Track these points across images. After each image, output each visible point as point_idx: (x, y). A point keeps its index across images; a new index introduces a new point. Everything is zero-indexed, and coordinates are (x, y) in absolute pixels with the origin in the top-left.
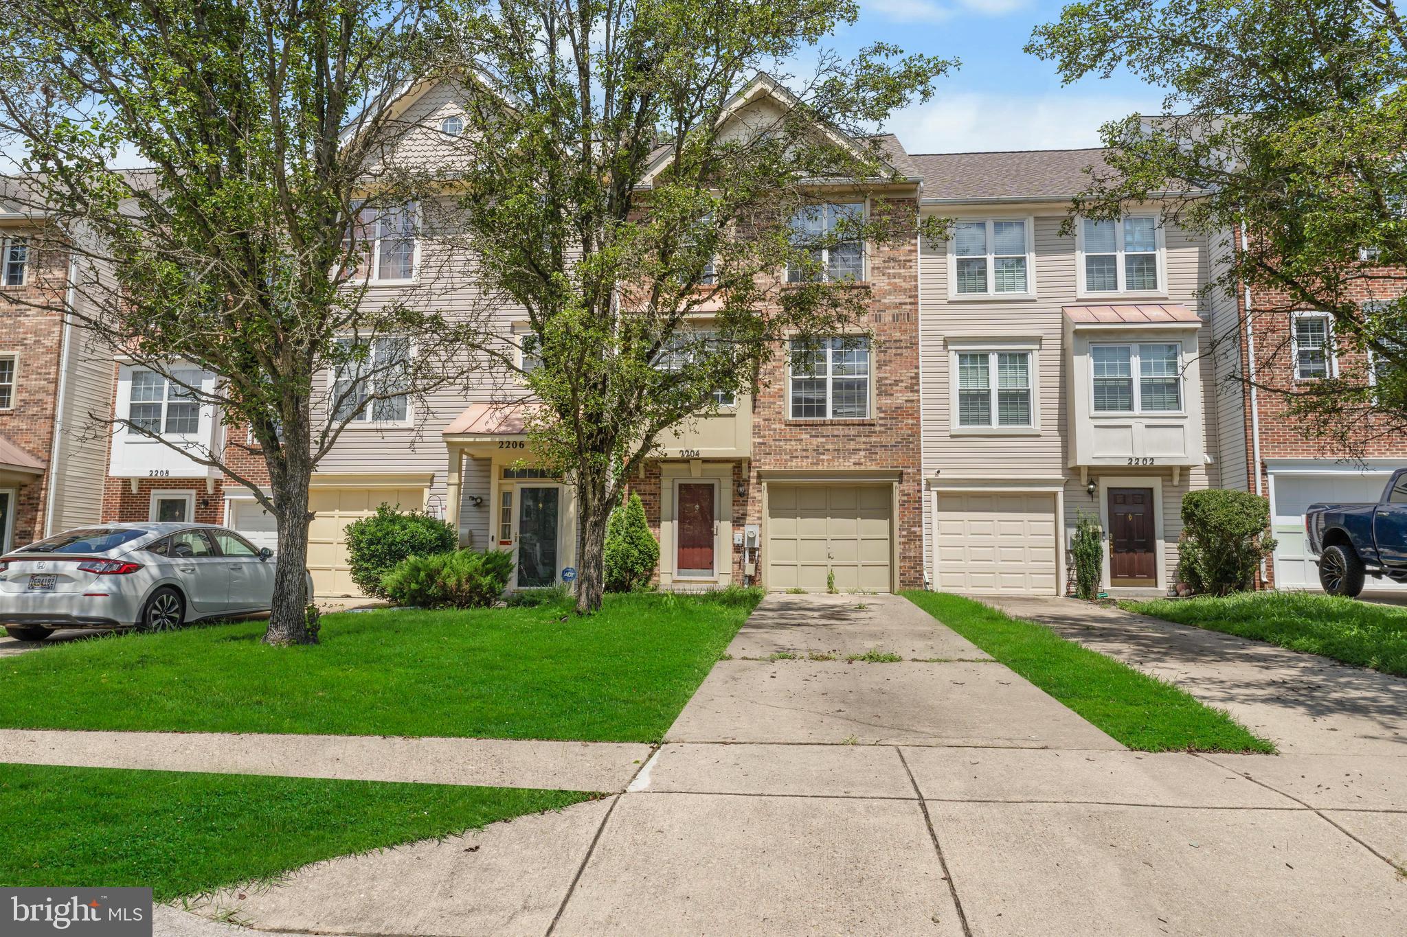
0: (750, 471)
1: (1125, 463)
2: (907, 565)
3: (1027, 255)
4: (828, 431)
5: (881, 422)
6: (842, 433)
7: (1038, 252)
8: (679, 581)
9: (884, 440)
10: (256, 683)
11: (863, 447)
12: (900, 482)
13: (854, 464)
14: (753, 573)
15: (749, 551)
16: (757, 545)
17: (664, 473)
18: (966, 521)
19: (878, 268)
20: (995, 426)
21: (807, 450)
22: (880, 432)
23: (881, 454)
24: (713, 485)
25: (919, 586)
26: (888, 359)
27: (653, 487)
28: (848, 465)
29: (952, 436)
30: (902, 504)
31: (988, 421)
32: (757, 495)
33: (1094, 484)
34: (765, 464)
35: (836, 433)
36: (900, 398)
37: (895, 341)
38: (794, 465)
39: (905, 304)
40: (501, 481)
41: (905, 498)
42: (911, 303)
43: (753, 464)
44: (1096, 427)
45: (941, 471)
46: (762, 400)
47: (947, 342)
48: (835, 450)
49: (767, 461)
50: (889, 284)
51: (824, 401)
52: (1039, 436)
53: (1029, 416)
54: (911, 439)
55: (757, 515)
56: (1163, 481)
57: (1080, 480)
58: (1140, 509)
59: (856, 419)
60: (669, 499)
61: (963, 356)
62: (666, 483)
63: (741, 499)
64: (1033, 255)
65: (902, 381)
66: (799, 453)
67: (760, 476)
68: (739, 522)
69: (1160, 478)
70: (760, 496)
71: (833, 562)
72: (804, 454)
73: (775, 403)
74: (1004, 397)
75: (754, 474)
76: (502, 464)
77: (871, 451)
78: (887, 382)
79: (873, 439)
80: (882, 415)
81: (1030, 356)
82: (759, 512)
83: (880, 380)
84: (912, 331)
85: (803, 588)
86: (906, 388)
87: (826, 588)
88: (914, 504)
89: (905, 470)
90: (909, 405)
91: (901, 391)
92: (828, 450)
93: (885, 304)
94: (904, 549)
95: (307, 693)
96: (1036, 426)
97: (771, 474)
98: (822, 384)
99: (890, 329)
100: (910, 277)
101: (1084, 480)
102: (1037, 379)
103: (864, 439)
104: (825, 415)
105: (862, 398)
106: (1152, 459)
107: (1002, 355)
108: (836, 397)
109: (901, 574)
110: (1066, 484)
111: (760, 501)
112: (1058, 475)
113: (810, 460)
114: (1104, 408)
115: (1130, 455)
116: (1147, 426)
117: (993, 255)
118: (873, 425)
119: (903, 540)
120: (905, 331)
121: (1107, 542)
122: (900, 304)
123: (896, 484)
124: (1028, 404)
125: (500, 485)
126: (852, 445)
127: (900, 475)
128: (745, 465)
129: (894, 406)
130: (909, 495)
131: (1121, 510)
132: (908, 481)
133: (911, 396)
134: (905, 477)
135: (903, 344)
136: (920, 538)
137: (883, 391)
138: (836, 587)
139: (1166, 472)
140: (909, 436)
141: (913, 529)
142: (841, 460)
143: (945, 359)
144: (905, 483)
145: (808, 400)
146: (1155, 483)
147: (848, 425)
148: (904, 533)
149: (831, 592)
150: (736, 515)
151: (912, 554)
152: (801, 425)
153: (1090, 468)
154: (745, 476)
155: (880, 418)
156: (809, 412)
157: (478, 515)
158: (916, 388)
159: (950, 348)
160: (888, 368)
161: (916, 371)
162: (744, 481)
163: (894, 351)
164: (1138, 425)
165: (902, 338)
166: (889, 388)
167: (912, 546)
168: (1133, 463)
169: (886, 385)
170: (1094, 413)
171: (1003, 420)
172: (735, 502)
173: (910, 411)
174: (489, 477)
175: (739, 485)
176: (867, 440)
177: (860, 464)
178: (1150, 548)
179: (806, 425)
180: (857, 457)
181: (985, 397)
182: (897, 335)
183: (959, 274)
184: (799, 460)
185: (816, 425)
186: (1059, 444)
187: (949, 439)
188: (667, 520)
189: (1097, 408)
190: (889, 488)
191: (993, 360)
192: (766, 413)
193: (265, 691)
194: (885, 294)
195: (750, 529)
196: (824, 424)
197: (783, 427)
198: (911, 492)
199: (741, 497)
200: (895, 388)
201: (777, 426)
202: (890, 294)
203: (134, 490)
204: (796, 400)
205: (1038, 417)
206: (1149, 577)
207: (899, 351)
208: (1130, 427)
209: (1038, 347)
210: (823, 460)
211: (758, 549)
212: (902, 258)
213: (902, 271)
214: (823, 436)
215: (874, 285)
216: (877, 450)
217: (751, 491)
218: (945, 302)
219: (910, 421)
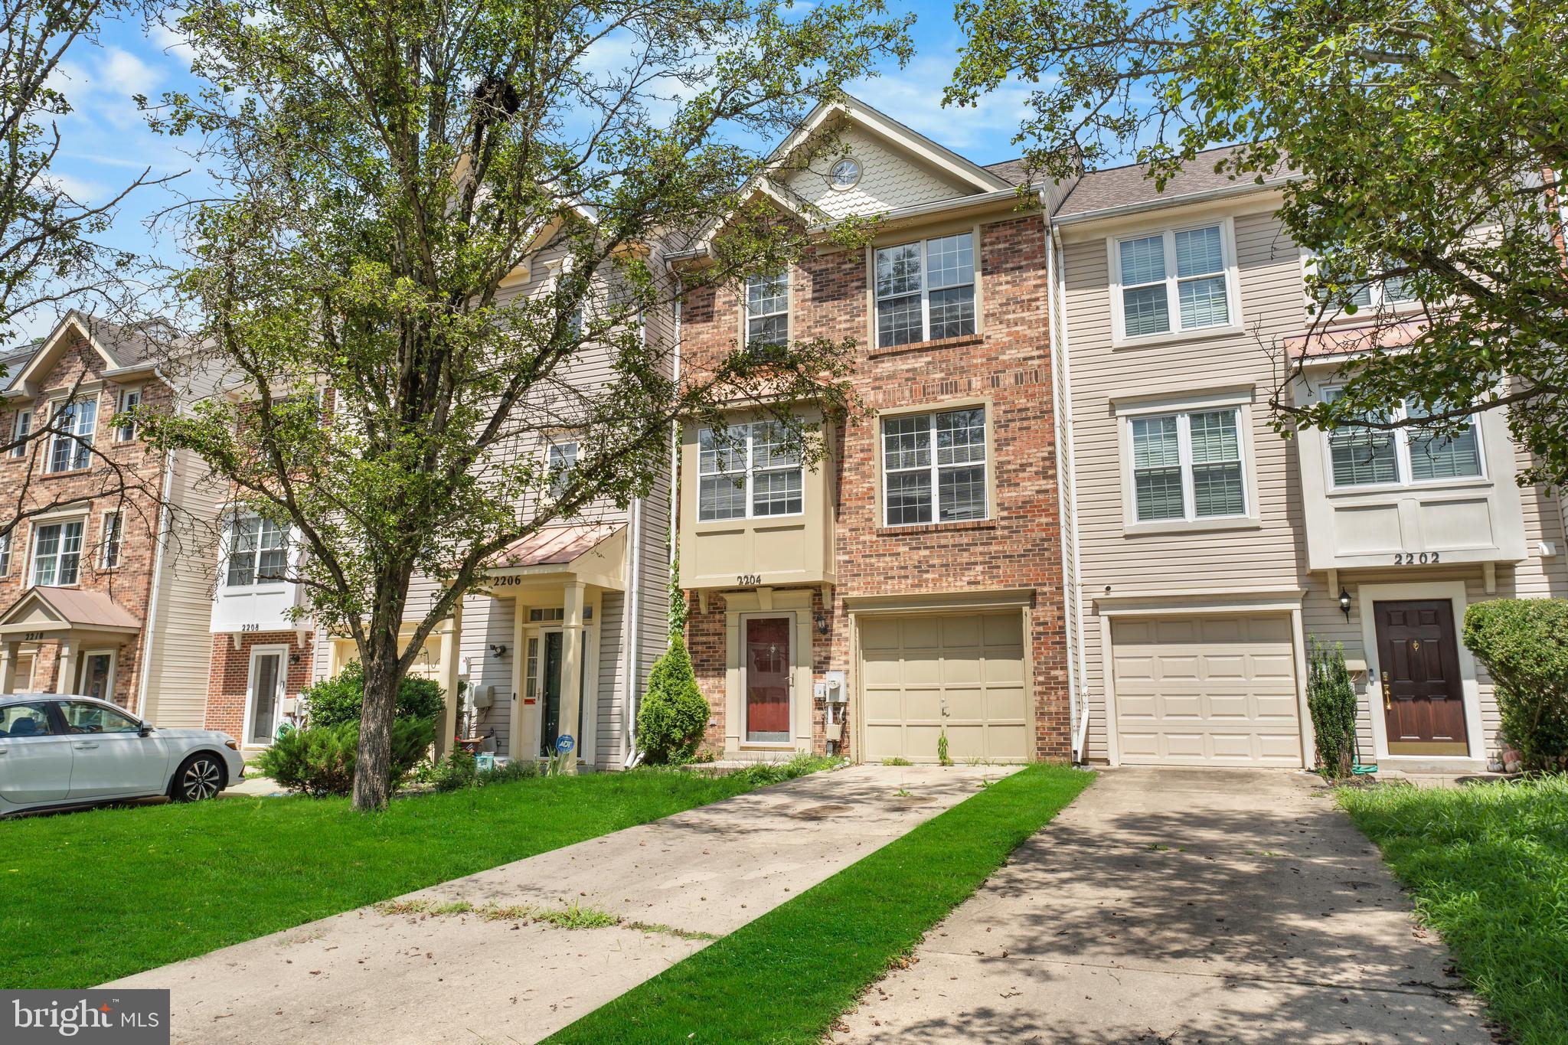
0: (833, 599)
1: (1390, 562)
2: (1047, 724)
3: (1226, 272)
4: (933, 540)
5: (1003, 523)
6: (951, 542)
7: (1241, 265)
8: (748, 748)
9: (1007, 548)
10: (296, 853)
11: (980, 559)
12: (1033, 606)
13: (969, 583)
14: (838, 738)
15: (834, 707)
16: (842, 699)
17: (729, 607)
18: (1156, 658)
19: (993, 315)
20: (1190, 517)
21: (905, 568)
22: (1003, 537)
23: (1004, 568)
24: (787, 620)
25: (1065, 755)
26: (1010, 435)
27: (717, 625)
28: (959, 585)
29: (1127, 537)
30: (1037, 637)
31: (1179, 512)
32: (842, 630)
33: (1348, 597)
34: (853, 589)
35: (943, 542)
36: (1029, 488)
37: (1020, 410)
38: (890, 589)
39: (1032, 358)
40: (526, 626)
41: (1041, 629)
42: (1039, 357)
43: (838, 590)
44: (1337, 509)
45: (1113, 588)
46: (848, 504)
47: (1114, 405)
48: (942, 566)
49: (855, 584)
50: (1009, 334)
51: (929, 499)
52: (1258, 529)
53: (1242, 500)
54: (1046, 545)
55: (843, 658)
56: (1467, 587)
57: (1327, 591)
58: (1433, 634)
59: (970, 521)
60: (735, 641)
61: (1138, 422)
62: (732, 619)
63: (824, 637)
64: (1235, 270)
65: (1031, 465)
66: (895, 573)
67: (845, 606)
68: (820, 667)
69: (1462, 583)
70: (847, 632)
71: (950, 721)
72: (902, 572)
73: (863, 507)
74: (1201, 476)
75: (838, 603)
76: (528, 604)
77: (991, 564)
78: (1011, 467)
79: (993, 548)
80: (1005, 514)
81: (1238, 414)
82: (846, 653)
83: (1000, 466)
84: (1043, 394)
85: (909, 758)
86: (1036, 473)
87: (937, 758)
88: (1055, 637)
89: (1039, 589)
90: (1041, 497)
91: (1029, 479)
92: (934, 566)
93: (1004, 361)
94: (1042, 702)
95: (344, 863)
96: (1252, 514)
97: (860, 602)
98: (925, 477)
99: (1012, 394)
100: (1037, 321)
101: (1334, 592)
102: (1252, 446)
103: (980, 549)
104: (930, 519)
105: (979, 491)
106: (1436, 554)
107: (1196, 417)
108: (944, 494)
109: (1039, 739)
110: (1305, 598)
111: (847, 639)
112: (1292, 585)
113: (910, 581)
114: (1351, 481)
115: (1398, 549)
116: (1423, 504)
117: (1176, 279)
118: (993, 528)
119: (1039, 688)
120: (1033, 395)
121: (1378, 684)
122: (1025, 359)
123: (1026, 609)
124: (1240, 483)
125: (525, 630)
126: (965, 558)
127: (1032, 597)
128: (826, 593)
129: (1020, 499)
130: (1046, 623)
131: (1399, 636)
132: (1044, 604)
133: (1047, 485)
134: (1040, 599)
135: (1029, 414)
136: (1065, 685)
137: (1005, 480)
138: (951, 756)
139: (1471, 574)
140: (1043, 540)
141: (1053, 673)
142: (951, 579)
143: (1112, 429)
144: (1039, 608)
145: (910, 500)
146: (1454, 591)
147: (959, 530)
148: (1041, 678)
149: (943, 764)
150: (817, 659)
151: (1053, 709)
152: (896, 535)
153: (1340, 572)
154: (827, 607)
155: (1003, 518)
156: (910, 516)
157: (501, 667)
158: (1050, 472)
159: (1118, 413)
160: (1011, 448)
161: (1050, 448)
162: (827, 612)
163: (1018, 424)
164: (1407, 504)
165: (1029, 405)
166: (1013, 475)
167: (1053, 697)
168: (1404, 562)
169: (1009, 471)
170: (1333, 489)
171: (1201, 510)
172: (816, 642)
173: (1047, 506)
174: (513, 620)
175: (819, 619)
176: (986, 549)
177: (976, 583)
178: (1454, 692)
179: (904, 534)
180: (972, 573)
181: (1173, 478)
182: (1022, 402)
183: (1127, 311)
184: (896, 581)
185: (917, 533)
186: (1291, 539)
187: (1123, 541)
188: (733, 667)
189: (1339, 481)
190: (1017, 616)
191: (1183, 424)
192: (853, 521)
193: (305, 861)
194: (1004, 348)
195: (833, 678)
196: (927, 532)
197: (875, 538)
198: (1048, 619)
199: (823, 633)
200: (1021, 475)
201: (867, 538)
202: (1010, 347)
203: (237, 646)
204: (892, 501)
205: (1256, 501)
206: (1456, 740)
207: (1025, 424)
208: (1395, 506)
209: (1249, 400)
210: (927, 580)
211: (845, 705)
212: (1026, 297)
213: (1026, 314)
214: (926, 548)
215: (988, 337)
216: (1000, 562)
217: (835, 626)
218: (1110, 351)
219: (1044, 520)
